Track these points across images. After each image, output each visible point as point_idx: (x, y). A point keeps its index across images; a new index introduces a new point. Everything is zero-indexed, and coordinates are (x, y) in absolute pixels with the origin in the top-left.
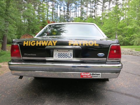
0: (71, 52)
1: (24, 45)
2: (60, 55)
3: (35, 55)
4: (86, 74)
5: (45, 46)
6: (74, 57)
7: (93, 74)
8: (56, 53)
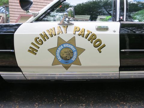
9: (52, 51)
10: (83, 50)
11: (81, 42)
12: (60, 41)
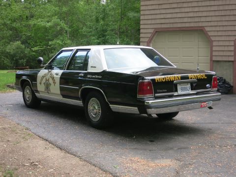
0: (189, 85)
1: (156, 81)
2: (182, 89)
3: (166, 90)
4: (204, 104)
5: (173, 81)
6: (192, 90)
7: (208, 103)
8: (179, 87)
9: (44, 83)
10: (50, 84)
11: (51, 81)
12: (46, 80)
